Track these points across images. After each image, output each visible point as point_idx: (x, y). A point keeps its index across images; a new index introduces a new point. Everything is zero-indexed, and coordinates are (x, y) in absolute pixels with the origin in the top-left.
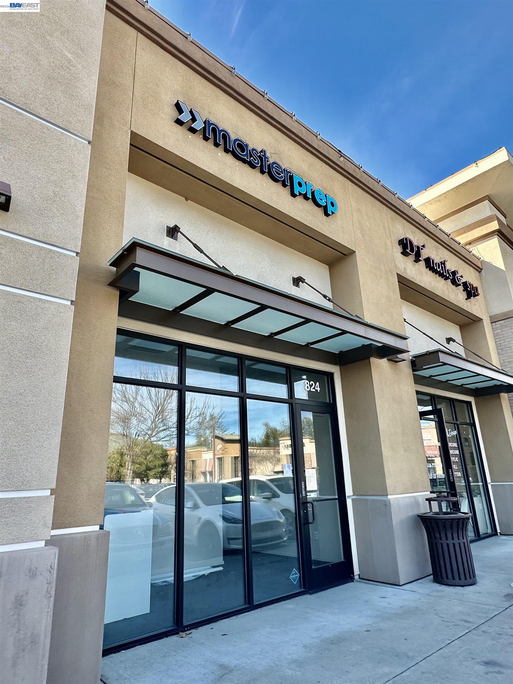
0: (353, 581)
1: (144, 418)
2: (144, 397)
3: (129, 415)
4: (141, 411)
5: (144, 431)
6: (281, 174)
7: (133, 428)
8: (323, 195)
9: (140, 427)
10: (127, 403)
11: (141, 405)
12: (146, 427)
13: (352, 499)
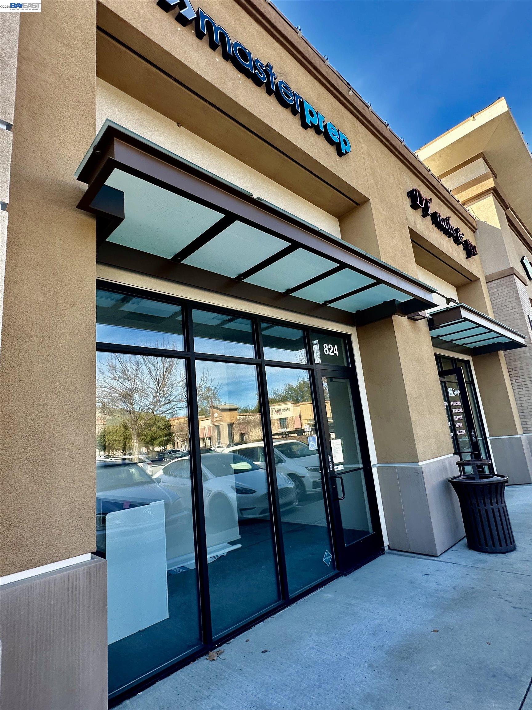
0: (384, 554)
1: (146, 394)
2: (145, 373)
3: (131, 391)
4: (143, 387)
5: (147, 406)
6: (290, 98)
7: (136, 404)
8: (335, 130)
9: (143, 403)
10: (128, 380)
11: (142, 381)
12: (149, 402)
13: (377, 468)
